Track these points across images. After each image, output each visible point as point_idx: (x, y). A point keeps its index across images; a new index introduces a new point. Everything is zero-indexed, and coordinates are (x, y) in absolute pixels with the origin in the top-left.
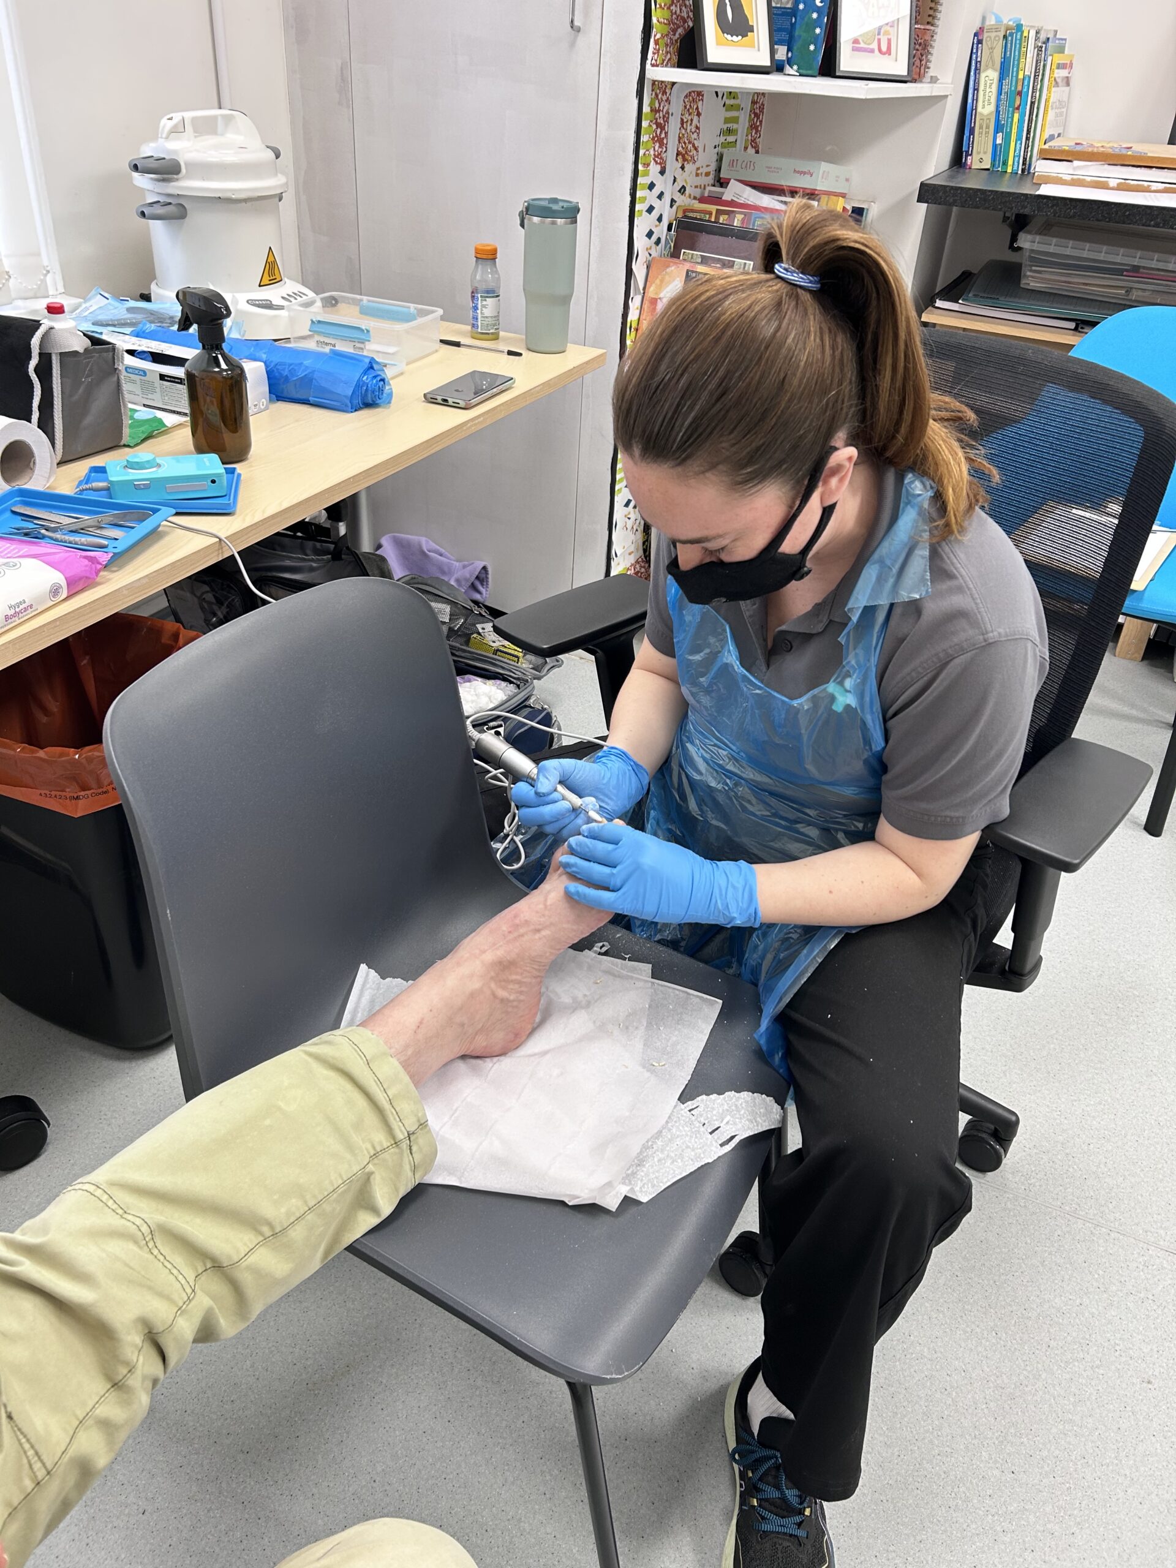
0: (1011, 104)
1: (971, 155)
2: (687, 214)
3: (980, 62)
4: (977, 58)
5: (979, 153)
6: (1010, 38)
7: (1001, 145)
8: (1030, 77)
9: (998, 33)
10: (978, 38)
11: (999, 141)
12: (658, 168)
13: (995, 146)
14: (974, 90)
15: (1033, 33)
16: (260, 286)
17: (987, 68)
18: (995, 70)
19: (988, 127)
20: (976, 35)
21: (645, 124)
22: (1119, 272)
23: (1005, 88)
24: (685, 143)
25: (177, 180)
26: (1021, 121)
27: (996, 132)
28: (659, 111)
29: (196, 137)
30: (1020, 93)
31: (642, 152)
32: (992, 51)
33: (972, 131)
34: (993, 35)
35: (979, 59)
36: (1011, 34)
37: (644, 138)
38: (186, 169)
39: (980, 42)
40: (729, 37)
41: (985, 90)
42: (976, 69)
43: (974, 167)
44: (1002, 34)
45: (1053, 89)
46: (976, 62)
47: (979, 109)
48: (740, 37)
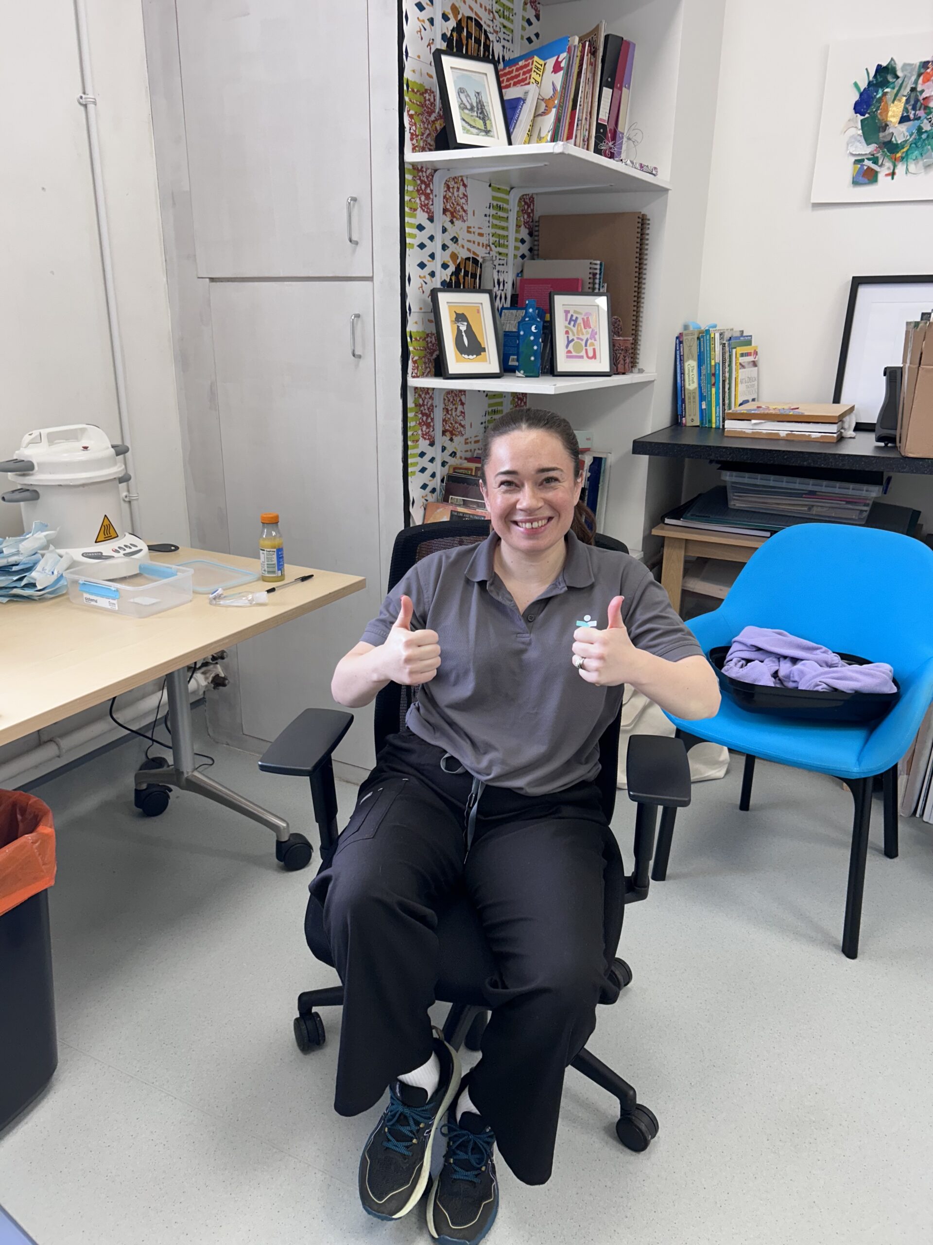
0: (709, 382)
1: (685, 417)
2: (456, 470)
3: (683, 355)
4: (680, 353)
5: (690, 415)
6: (702, 339)
7: (705, 409)
8: (719, 364)
9: (693, 336)
10: (680, 340)
11: (704, 407)
12: (428, 442)
13: (701, 410)
14: (681, 374)
15: (717, 336)
16: (96, 542)
17: (688, 359)
18: (694, 360)
19: (694, 398)
20: (677, 338)
21: (410, 415)
22: (800, 495)
23: (703, 372)
24: (451, 424)
25: (32, 475)
26: (717, 393)
27: (701, 401)
28: (423, 405)
29: (49, 445)
30: (714, 375)
31: (410, 433)
32: (691, 347)
33: (683, 401)
34: (690, 337)
35: (682, 354)
36: (703, 336)
37: (411, 424)
38: (38, 466)
39: (681, 342)
40: (466, 356)
41: (689, 374)
42: (681, 360)
43: (688, 425)
44: (696, 336)
45: (740, 371)
46: (680, 356)
47: (687, 386)
48: (475, 356)
